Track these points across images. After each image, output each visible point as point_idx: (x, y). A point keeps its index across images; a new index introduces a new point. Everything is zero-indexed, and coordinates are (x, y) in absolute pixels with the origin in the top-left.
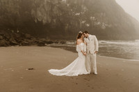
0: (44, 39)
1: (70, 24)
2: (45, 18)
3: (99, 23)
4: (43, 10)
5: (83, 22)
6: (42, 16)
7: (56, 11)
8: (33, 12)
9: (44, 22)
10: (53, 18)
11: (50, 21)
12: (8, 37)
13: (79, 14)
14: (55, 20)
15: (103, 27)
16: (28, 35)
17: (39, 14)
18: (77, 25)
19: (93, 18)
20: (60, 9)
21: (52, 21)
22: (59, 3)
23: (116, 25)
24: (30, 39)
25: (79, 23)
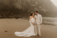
2: (20, 7)
3: (43, 9)
4: (19, 3)
5: (36, 9)
7: (24, 4)
8: (15, 4)
9: (19, 8)
10: (23, 7)
13: (34, 5)
14: (24, 8)
15: (45, 11)
17: (17, 5)
18: (33, 10)
19: (40, 7)
20: (26, 3)
21: (23, 8)
23: (50, 10)
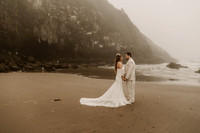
0: (51, 63)
1: (80, 45)
2: (51, 37)
3: (113, 44)
4: (48, 27)
5: (96, 42)
6: (47, 35)
7: (63, 29)
8: (36, 29)
9: (50, 42)
10: (60, 37)
11: (56, 40)
12: (7, 61)
13: (91, 33)
14: (62, 40)
16: (31, 58)
17: (44, 32)
18: (88, 45)
19: (106, 38)
20: (69, 27)
21: (59, 41)
22: (68, 20)
23: (132, 46)
24: (33, 62)
25: (91, 44)
